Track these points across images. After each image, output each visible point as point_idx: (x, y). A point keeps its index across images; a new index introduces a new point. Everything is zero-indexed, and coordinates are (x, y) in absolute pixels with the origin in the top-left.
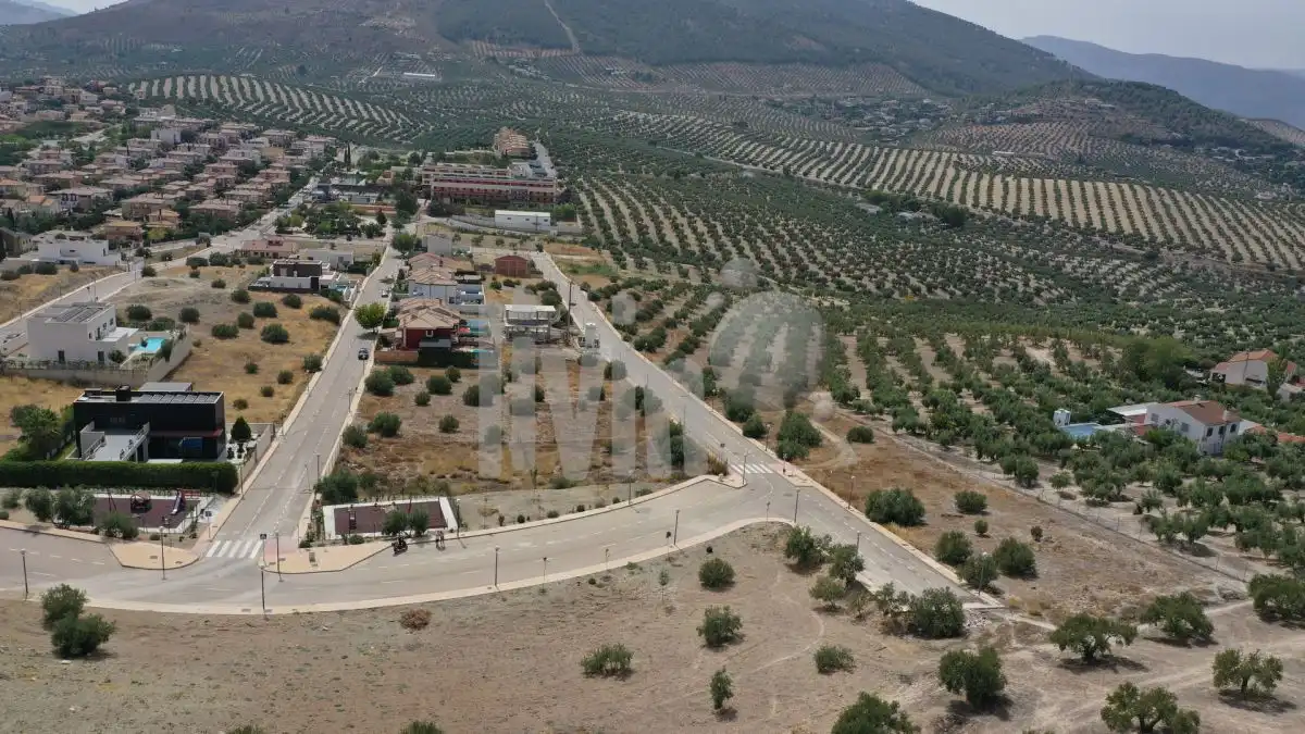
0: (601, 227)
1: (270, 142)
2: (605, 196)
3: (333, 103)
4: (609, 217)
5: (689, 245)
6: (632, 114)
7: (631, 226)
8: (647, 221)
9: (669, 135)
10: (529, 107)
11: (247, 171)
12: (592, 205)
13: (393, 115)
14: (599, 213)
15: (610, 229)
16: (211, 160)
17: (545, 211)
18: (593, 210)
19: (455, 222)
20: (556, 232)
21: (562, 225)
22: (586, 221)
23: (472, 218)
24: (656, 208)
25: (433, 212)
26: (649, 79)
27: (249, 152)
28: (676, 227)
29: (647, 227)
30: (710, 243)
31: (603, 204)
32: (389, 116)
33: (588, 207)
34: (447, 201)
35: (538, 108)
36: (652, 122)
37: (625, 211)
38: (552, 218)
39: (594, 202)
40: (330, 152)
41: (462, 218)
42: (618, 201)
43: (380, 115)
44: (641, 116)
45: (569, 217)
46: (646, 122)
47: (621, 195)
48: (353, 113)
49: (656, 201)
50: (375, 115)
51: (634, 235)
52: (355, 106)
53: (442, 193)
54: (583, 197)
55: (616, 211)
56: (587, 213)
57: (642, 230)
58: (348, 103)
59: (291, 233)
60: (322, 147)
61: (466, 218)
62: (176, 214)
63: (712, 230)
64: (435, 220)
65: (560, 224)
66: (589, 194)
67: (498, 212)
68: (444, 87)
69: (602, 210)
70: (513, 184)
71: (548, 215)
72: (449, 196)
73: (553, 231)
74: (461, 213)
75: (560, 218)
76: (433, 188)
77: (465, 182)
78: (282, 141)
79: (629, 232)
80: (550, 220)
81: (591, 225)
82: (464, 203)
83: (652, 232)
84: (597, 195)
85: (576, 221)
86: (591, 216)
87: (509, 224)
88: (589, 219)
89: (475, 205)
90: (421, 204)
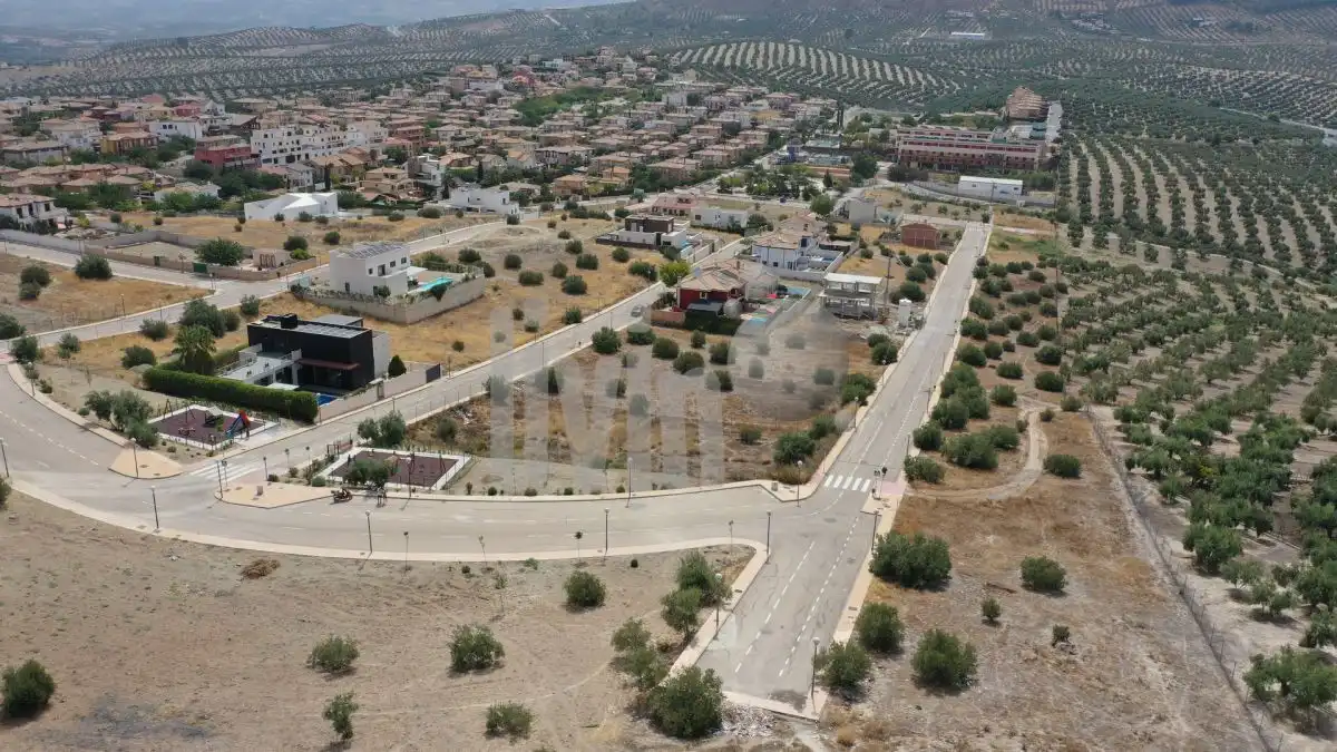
0: (1080, 198)
1: (771, 105)
2: (1102, 163)
3: (860, 66)
5: (1183, 223)
6: (1203, 70)
7: (1118, 199)
8: (1141, 192)
9: (1246, 95)
11: (732, 130)
12: (1080, 173)
13: (920, 77)
14: (1085, 181)
15: (1090, 201)
16: (702, 121)
17: (1018, 179)
18: (1079, 179)
19: (915, 188)
21: (1035, 195)
22: (1064, 192)
23: (935, 184)
24: (1159, 178)
25: (895, 176)
27: (743, 116)
28: (1176, 202)
29: (1137, 201)
30: (1214, 222)
31: (1093, 170)
32: (915, 78)
33: (1075, 174)
34: (914, 165)
36: (1228, 80)
37: (1118, 180)
38: (1023, 188)
39: (1084, 170)
40: (827, 113)
41: (923, 183)
42: (1115, 169)
43: (905, 75)
44: (1215, 73)
45: (1047, 186)
46: (1220, 78)
48: (878, 75)
49: (1163, 170)
50: (900, 77)
51: (1117, 210)
52: (882, 70)
53: (910, 156)
54: (1074, 164)
55: (1106, 181)
56: (1069, 182)
57: (1130, 203)
58: (876, 64)
59: (731, 193)
60: (818, 109)
61: (928, 184)
62: (628, 171)
63: (1223, 208)
64: (892, 184)
65: (1032, 193)
66: (1083, 162)
67: (963, 178)
68: (987, 47)
69: (1090, 180)
70: (989, 148)
71: (1020, 182)
72: (917, 160)
73: (1020, 201)
74: (925, 179)
75: (1034, 187)
76: (900, 151)
77: (936, 145)
78: (782, 103)
79: (1112, 205)
80: (1020, 189)
81: (1069, 196)
82: (929, 166)
83: (1142, 207)
84: (1091, 161)
85: (1053, 191)
86: (1073, 186)
87: (972, 191)
88: (1069, 189)
89: (942, 170)
90: (884, 168)
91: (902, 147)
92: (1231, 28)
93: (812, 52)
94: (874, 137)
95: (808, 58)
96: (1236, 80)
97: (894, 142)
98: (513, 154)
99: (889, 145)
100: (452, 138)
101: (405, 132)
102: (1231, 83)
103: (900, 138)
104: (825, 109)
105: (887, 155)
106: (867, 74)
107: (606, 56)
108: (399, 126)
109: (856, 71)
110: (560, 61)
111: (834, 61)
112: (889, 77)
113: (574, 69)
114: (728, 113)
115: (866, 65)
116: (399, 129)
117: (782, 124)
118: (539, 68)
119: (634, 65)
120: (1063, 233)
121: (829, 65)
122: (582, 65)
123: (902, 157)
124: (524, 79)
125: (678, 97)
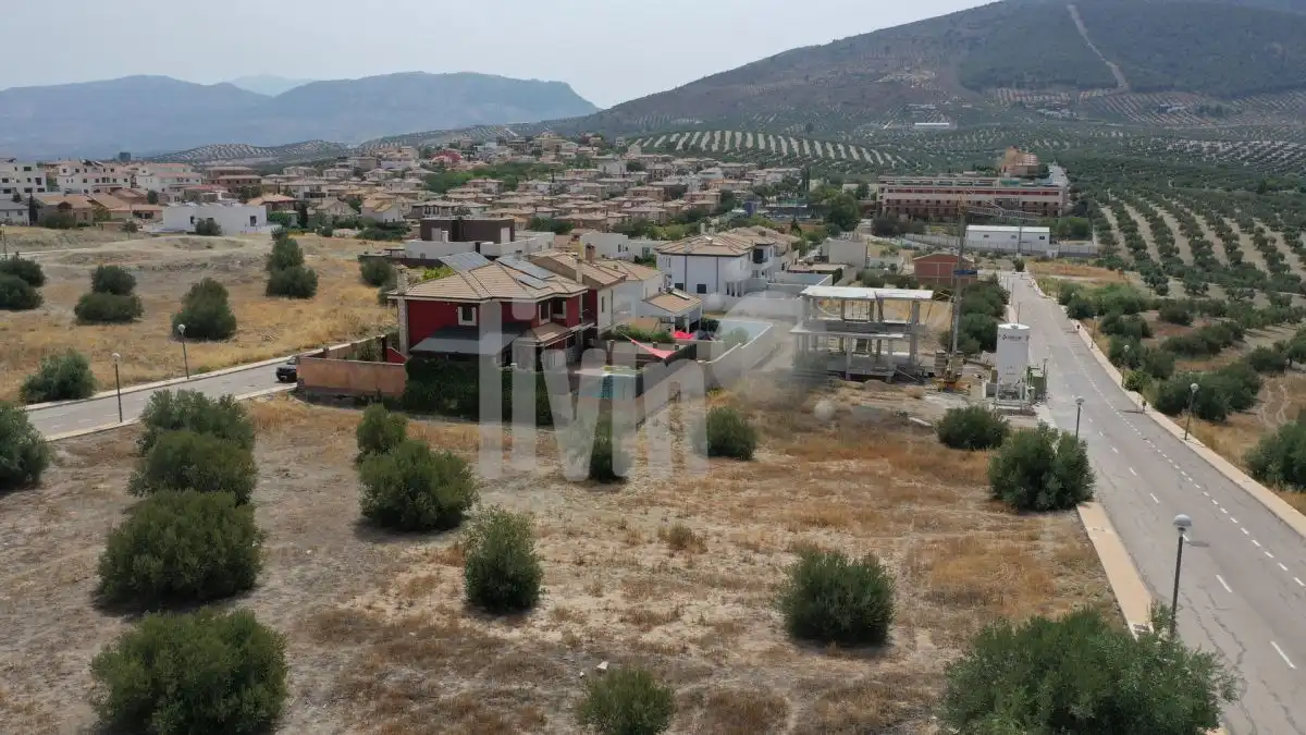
0: (1129, 246)
1: (724, 173)
2: (1141, 208)
3: (823, 148)
4: (1144, 229)
5: (1286, 267)
6: (1192, 143)
7: (1182, 243)
8: (1210, 235)
10: (1055, 143)
12: (1118, 219)
13: (889, 158)
14: (1130, 228)
15: (1145, 248)
16: (640, 184)
17: (1042, 226)
18: (1120, 226)
19: (908, 242)
20: (1056, 252)
21: (1065, 245)
22: (1107, 240)
23: (934, 237)
24: (1227, 221)
25: (881, 230)
26: (1218, 113)
28: (1262, 243)
29: (1209, 244)
31: (1135, 216)
32: (884, 158)
33: (1113, 221)
34: (903, 217)
35: (1067, 144)
36: (1221, 150)
37: (1171, 222)
38: (1051, 236)
39: (1122, 215)
40: (790, 180)
41: (917, 236)
42: (1161, 212)
43: (873, 155)
45: (1082, 234)
46: (1213, 150)
47: (1169, 208)
48: (844, 156)
49: (1228, 212)
50: (868, 157)
51: (1186, 255)
52: (847, 151)
53: (898, 207)
54: (1106, 211)
55: (1157, 226)
56: (1109, 228)
57: (1201, 249)
58: (840, 147)
60: (780, 176)
61: (926, 238)
64: (879, 239)
65: (1065, 242)
66: (1116, 208)
67: (971, 228)
68: (954, 134)
69: (1135, 223)
70: (998, 192)
71: (1047, 230)
72: (907, 211)
73: (1051, 251)
74: (920, 231)
75: (1063, 237)
76: (884, 201)
77: (930, 192)
78: (738, 173)
79: (1178, 251)
80: (1047, 239)
81: (1114, 244)
82: (926, 219)
83: (1219, 251)
84: (1127, 208)
85: (1090, 239)
86: (1115, 231)
87: (985, 244)
88: (1111, 236)
89: (941, 221)
90: (867, 223)
91: (887, 196)
92: (1201, 112)
93: (771, 137)
94: (849, 192)
95: (768, 143)
96: (1230, 151)
97: (874, 197)
98: (369, 203)
99: (868, 201)
101: (229, 181)
102: (1225, 153)
103: (882, 191)
104: (787, 177)
105: (866, 211)
106: (832, 154)
107: (546, 138)
108: (222, 173)
109: (820, 152)
110: (493, 145)
111: (795, 144)
112: (856, 156)
113: (508, 152)
114: (673, 177)
115: (829, 147)
116: (222, 177)
117: (739, 188)
118: (470, 151)
119: (574, 146)
120: (1135, 280)
121: (790, 147)
122: (518, 148)
123: (888, 209)
124: (446, 159)
125: (616, 167)
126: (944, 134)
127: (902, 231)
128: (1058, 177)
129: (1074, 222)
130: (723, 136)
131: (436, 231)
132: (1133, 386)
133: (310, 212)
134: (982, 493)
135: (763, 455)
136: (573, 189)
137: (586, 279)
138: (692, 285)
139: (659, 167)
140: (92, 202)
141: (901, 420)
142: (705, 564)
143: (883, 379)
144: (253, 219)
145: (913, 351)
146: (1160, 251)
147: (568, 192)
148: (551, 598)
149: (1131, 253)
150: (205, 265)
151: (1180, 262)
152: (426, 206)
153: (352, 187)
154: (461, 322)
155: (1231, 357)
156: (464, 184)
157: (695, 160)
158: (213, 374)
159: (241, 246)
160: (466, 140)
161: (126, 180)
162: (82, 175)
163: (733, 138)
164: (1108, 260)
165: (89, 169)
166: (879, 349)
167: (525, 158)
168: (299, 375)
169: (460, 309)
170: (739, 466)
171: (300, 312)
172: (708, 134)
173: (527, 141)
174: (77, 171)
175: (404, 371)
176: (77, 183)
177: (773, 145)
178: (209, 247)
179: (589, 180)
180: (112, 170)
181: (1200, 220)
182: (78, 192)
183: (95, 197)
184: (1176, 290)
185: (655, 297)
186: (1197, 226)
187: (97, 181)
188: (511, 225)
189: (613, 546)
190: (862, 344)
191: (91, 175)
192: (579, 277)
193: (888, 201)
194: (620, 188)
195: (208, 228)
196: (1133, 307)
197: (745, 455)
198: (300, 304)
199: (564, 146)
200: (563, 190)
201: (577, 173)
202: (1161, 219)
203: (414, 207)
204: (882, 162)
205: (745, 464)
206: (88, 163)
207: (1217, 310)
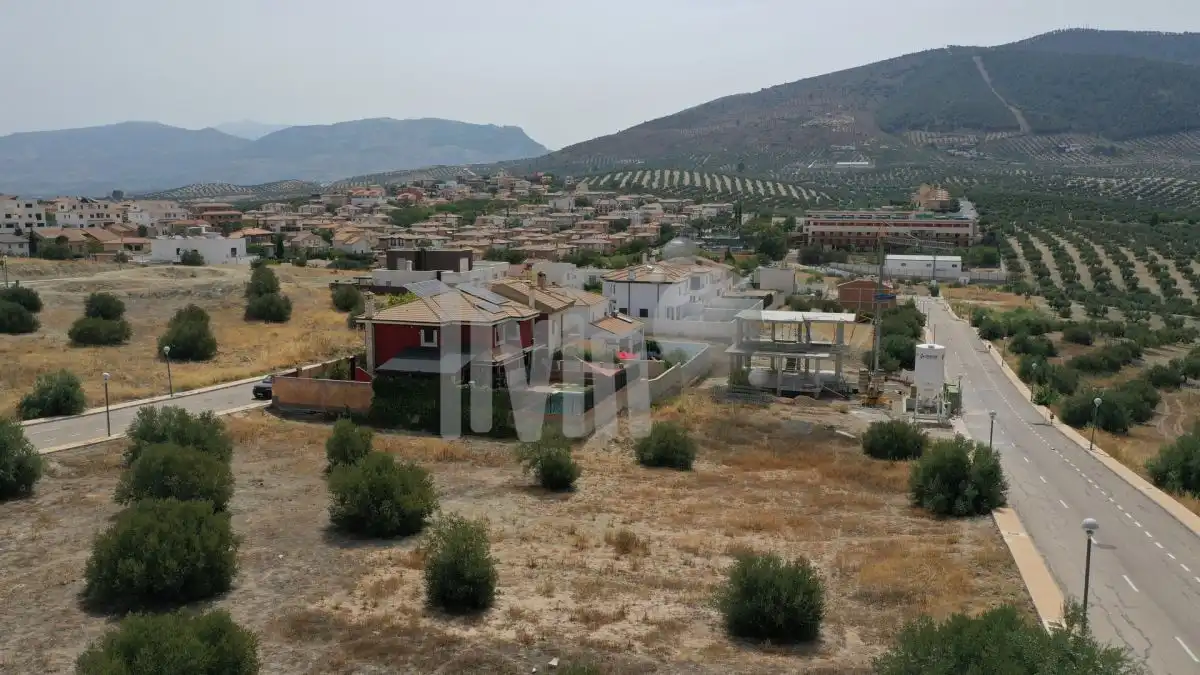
0: (1035, 272)
1: (664, 208)
2: (1044, 239)
3: (754, 185)
4: (1048, 258)
6: (1089, 179)
7: (1083, 270)
8: (1108, 263)
10: (965, 180)
11: (620, 225)
12: (1023, 248)
13: (814, 193)
14: (1034, 257)
15: (1049, 274)
16: (588, 219)
17: (955, 255)
18: (1025, 254)
19: (833, 271)
20: (967, 278)
21: (977, 272)
22: (1014, 267)
23: (856, 265)
24: (1123, 250)
25: (807, 259)
26: (1112, 152)
27: (634, 215)
28: (1155, 270)
29: (1108, 271)
31: (1039, 245)
32: (808, 194)
33: (1018, 249)
34: (827, 248)
35: (975, 181)
37: (1072, 251)
38: (963, 264)
39: (1026, 245)
40: (724, 214)
41: (841, 265)
42: (1062, 242)
43: (799, 192)
44: (1101, 181)
45: (990, 262)
46: (1108, 186)
47: (1071, 240)
48: (773, 192)
49: (1124, 242)
50: (794, 194)
51: (1086, 281)
52: (775, 187)
53: (822, 239)
54: (1013, 242)
55: (1060, 255)
56: (1015, 256)
57: (1100, 276)
58: (769, 184)
60: (714, 211)
61: (848, 266)
64: (802, 267)
65: (976, 270)
66: (1022, 238)
67: (889, 257)
68: (873, 172)
69: (1039, 252)
70: (914, 225)
71: (959, 258)
72: (830, 242)
73: (964, 278)
74: (843, 260)
75: (974, 265)
76: (810, 233)
77: (852, 224)
78: (677, 207)
79: (1079, 278)
80: (959, 267)
81: (1021, 271)
82: (848, 249)
83: (1116, 278)
84: (1032, 238)
85: (999, 266)
86: (1022, 260)
87: (902, 271)
88: (1018, 264)
89: (862, 251)
90: (794, 252)
91: (812, 228)
92: (1097, 151)
93: (706, 176)
94: (778, 224)
95: (703, 180)
96: (1124, 187)
97: (801, 229)
98: (340, 236)
99: (795, 233)
100: (283, 229)
101: (212, 217)
102: (1120, 189)
103: (808, 224)
104: (721, 212)
105: (795, 242)
106: (762, 191)
107: (501, 176)
108: (206, 209)
109: (750, 188)
110: (453, 183)
111: (728, 182)
112: (784, 193)
113: (467, 189)
114: (617, 212)
115: (759, 184)
116: (205, 213)
117: (676, 221)
118: (432, 190)
119: (527, 184)
120: (1041, 304)
121: (723, 185)
122: (475, 187)
123: (813, 240)
124: (410, 196)
125: (565, 202)
126: (864, 172)
127: (827, 261)
128: (968, 211)
129: (984, 252)
130: (662, 174)
131: (400, 261)
132: (1041, 400)
133: (286, 244)
134: (904, 500)
135: (701, 466)
136: (526, 222)
137: (538, 305)
138: (635, 310)
139: (605, 202)
140: (87, 235)
141: (828, 433)
142: (649, 567)
143: (811, 395)
144: (234, 250)
145: (838, 369)
146: (1063, 277)
147: (521, 225)
148: (506, 598)
149: (1036, 280)
150: (189, 292)
151: (1082, 287)
152: (392, 239)
153: (324, 222)
154: (424, 344)
155: (1130, 373)
156: (427, 218)
157: (636, 196)
158: (196, 391)
159: (222, 274)
160: (427, 179)
161: (118, 216)
162: (79, 210)
163: (671, 177)
164: (1015, 285)
165: (85, 205)
166: (807, 367)
167: (483, 195)
168: (273, 394)
169: (422, 332)
170: (679, 476)
171: (276, 335)
172: (649, 172)
173: (484, 180)
174: (74, 207)
175: (370, 387)
176: (74, 219)
177: (708, 182)
178: (193, 276)
179: (542, 215)
180: (106, 207)
181: (1099, 250)
182: (75, 226)
183: (90, 231)
184: (1078, 313)
185: (600, 321)
186: (1096, 255)
187: (92, 216)
188: (469, 255)
189: (563, 550)
190: (791, 363)
191: (86, 210)
192: (531, 303)
193: (813, 233)
194: (568, 222)
195: (192, 259)
196: (1039, 328)
197: (684, 465)
198: (276, 328)
199: (518, 184)
200: (517, 224)
201: (529, 209)
202: (1063, 248)
203: (381, 239)
204: (807, 198)
205: (684, 474)
206: (84, 200)
207: (1118, 332)
